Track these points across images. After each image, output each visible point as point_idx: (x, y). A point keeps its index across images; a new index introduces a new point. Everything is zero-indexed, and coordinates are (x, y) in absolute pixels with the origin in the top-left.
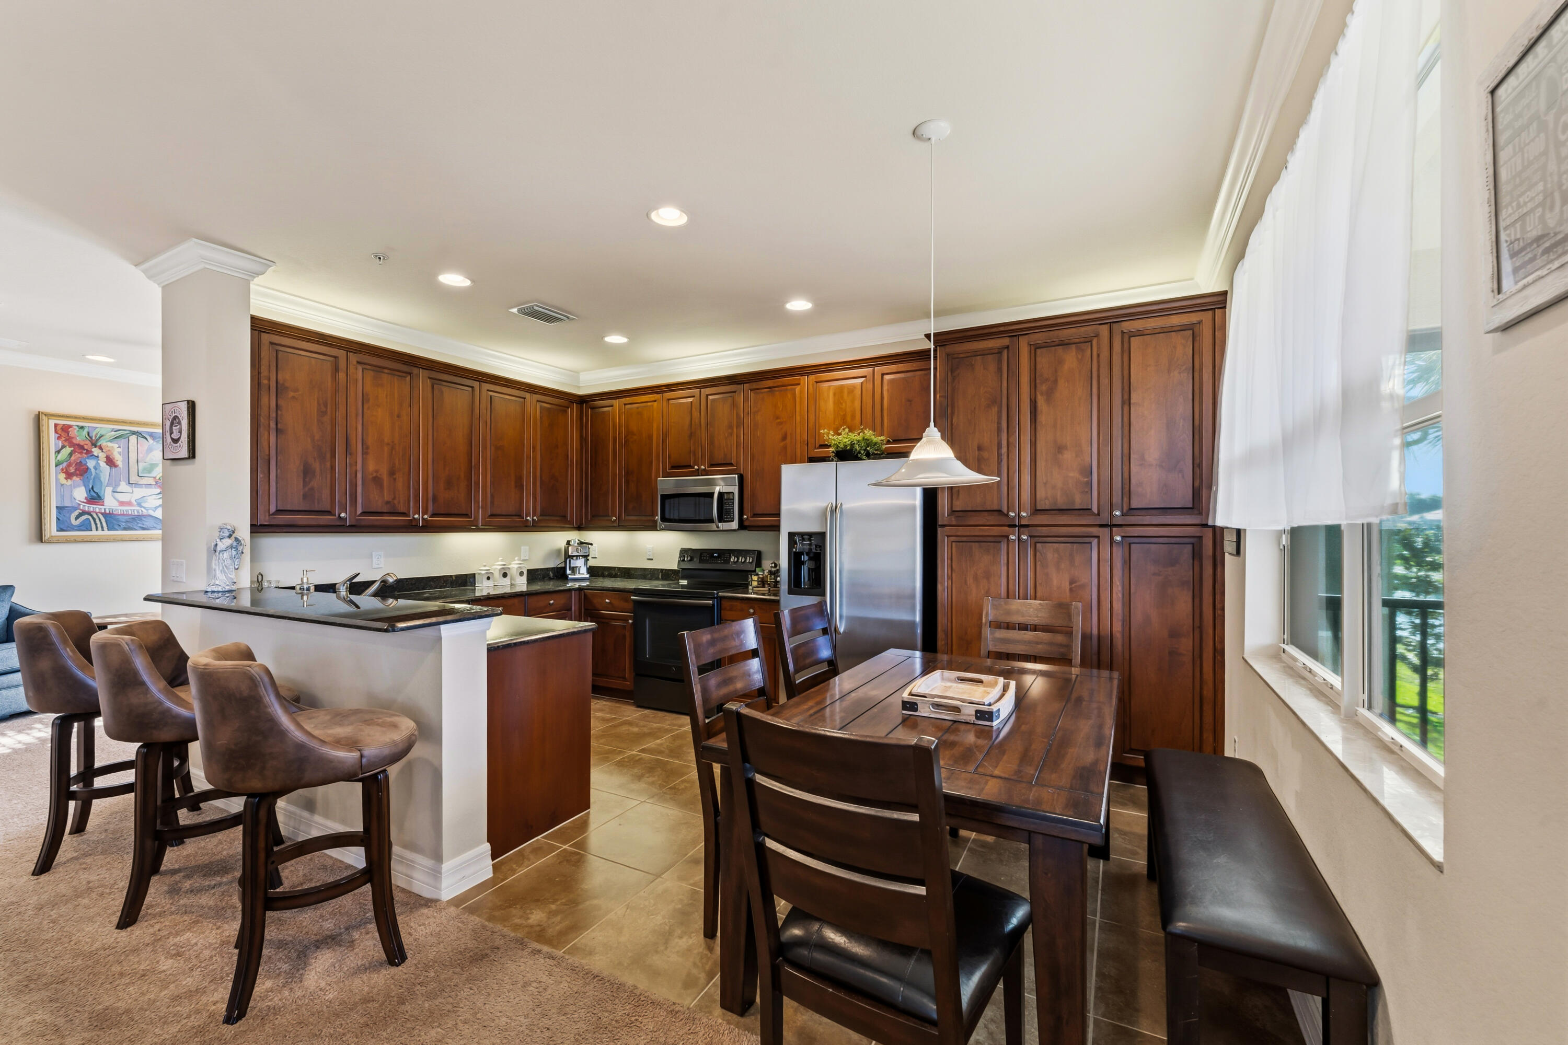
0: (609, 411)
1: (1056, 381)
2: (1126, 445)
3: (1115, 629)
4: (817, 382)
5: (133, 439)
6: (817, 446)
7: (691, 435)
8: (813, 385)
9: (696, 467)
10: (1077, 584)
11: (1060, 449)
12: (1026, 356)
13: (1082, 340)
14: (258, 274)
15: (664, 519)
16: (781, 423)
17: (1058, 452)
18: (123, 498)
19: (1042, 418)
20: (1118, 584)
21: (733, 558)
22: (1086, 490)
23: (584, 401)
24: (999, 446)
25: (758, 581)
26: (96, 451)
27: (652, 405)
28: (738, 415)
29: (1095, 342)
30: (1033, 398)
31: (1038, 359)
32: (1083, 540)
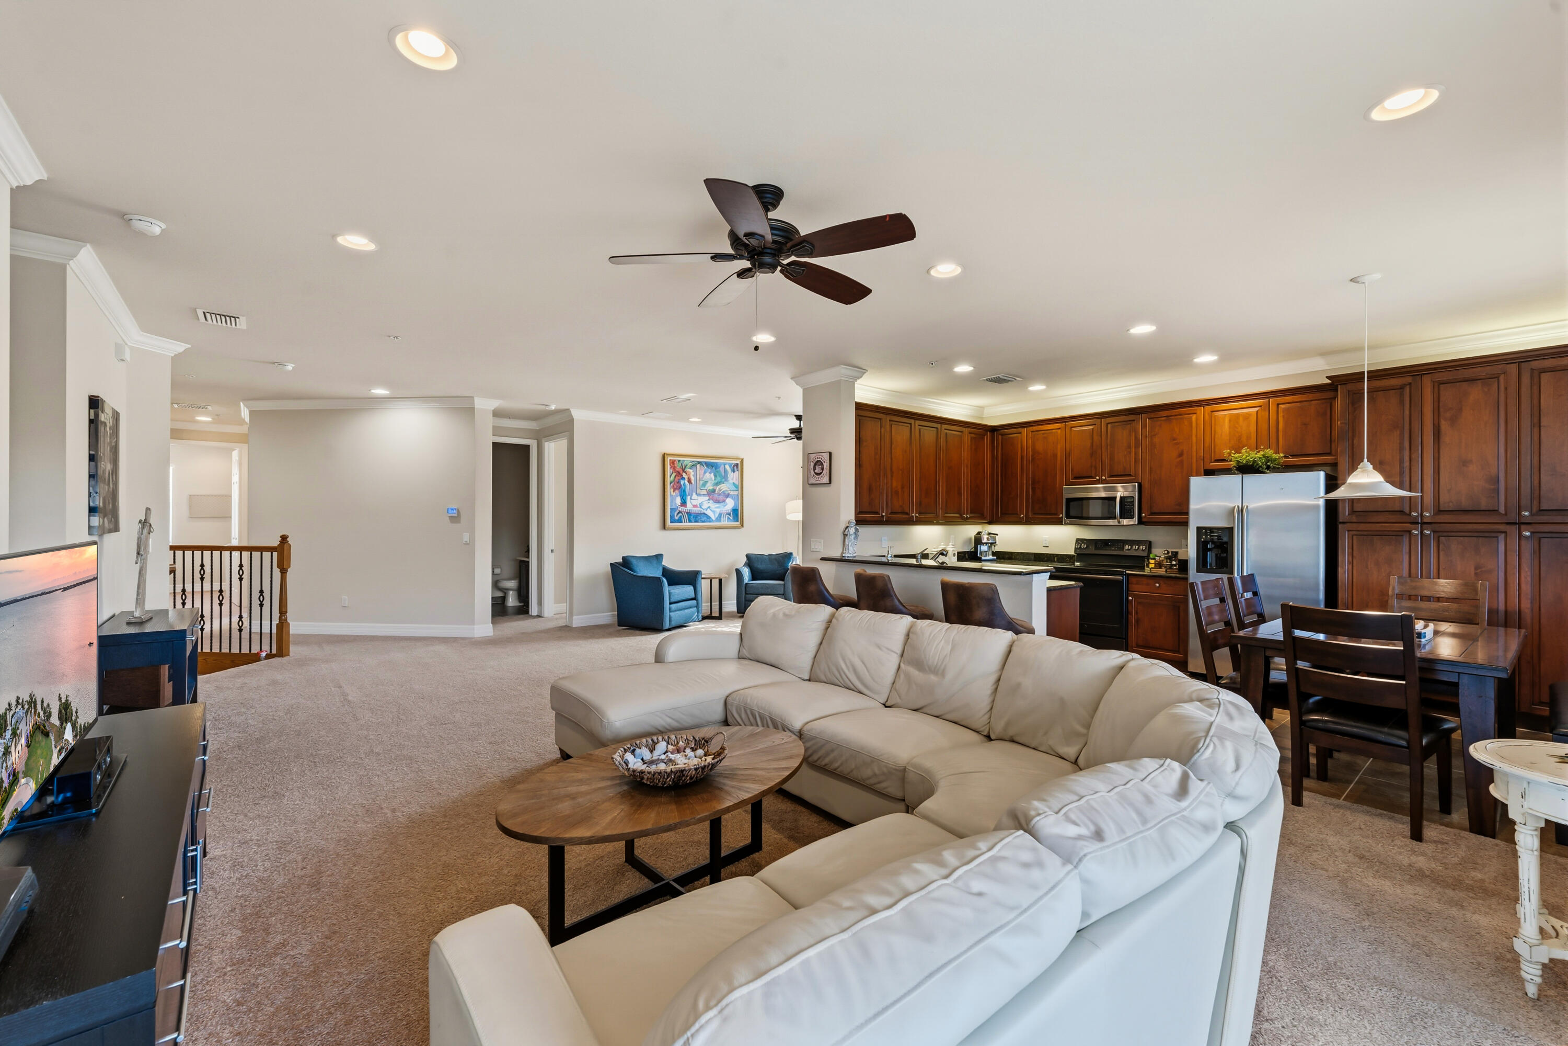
0: (1017, 437)
1: (1460, 410)
2: (1536, 459)
3: (1523, 606)
4: (1212, 412)
5: (698, 465)
6: (1212, 461)
7: (1093, 454)
8: (1209, 414)
9: (1098, 478)
10: (1483, 569)
11: (1465, 463)
12: (1429, 390)
13: (1488, 376)
14: (859, 378)
15: (1068, 516)
16: (1177, 444)
17: (1463, 465)
18: (694, 503)
19: (1446, 438)
20: (1527, 570)
21: (1127, 546)
22: (1493, 495)
23: (994, 430)
24: (1401, 461)
25: (1155, 564)
26: (684, 475)
27: (1057, 432)
28: (1136, 438)
29: (1502, 378)
30: (1436, 423)
31: (1441, 393)
32: (1491, 535)
